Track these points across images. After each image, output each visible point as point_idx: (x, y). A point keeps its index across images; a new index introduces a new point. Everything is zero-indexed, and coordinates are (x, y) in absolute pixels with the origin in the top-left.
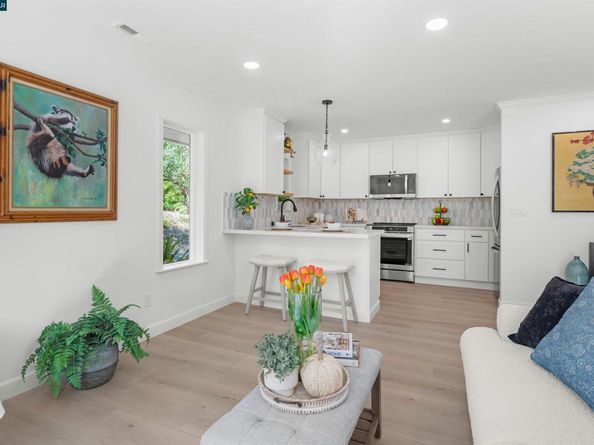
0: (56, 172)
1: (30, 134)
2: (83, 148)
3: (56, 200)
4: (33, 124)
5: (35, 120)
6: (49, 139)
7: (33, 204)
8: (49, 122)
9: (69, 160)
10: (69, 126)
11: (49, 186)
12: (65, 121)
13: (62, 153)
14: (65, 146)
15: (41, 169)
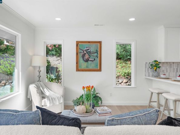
0: (87, 61)
1: (82, 54)
2: (93, 55)
3: (87, 67)
4: (82, 51)
6: (85, 54)
7: (82, 68)
8: (85, 50)
9: (89, 58)
10: (90, 50)
11: (86, 64)
12: (89, 49)
13: (88, 57)
14: (89, 55)
15: (84, 60)
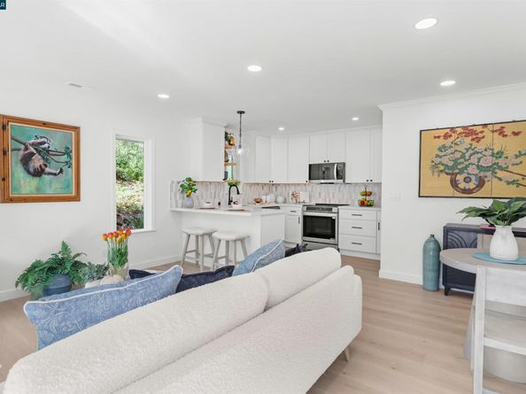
0: (38, 173)
1: (21, 153)
2: (55, 158)
3: (38, 189)
4: (23, 147)
5: (24, 144)
6: (33, 154)
7: (23, 192)
8: (33, 145)
9: (46, 166)
10: (46, 145)
11: (35, 181)
12: (43, 143)
13: (41, 162)
14: (43, 158)
15: (29, 172)
